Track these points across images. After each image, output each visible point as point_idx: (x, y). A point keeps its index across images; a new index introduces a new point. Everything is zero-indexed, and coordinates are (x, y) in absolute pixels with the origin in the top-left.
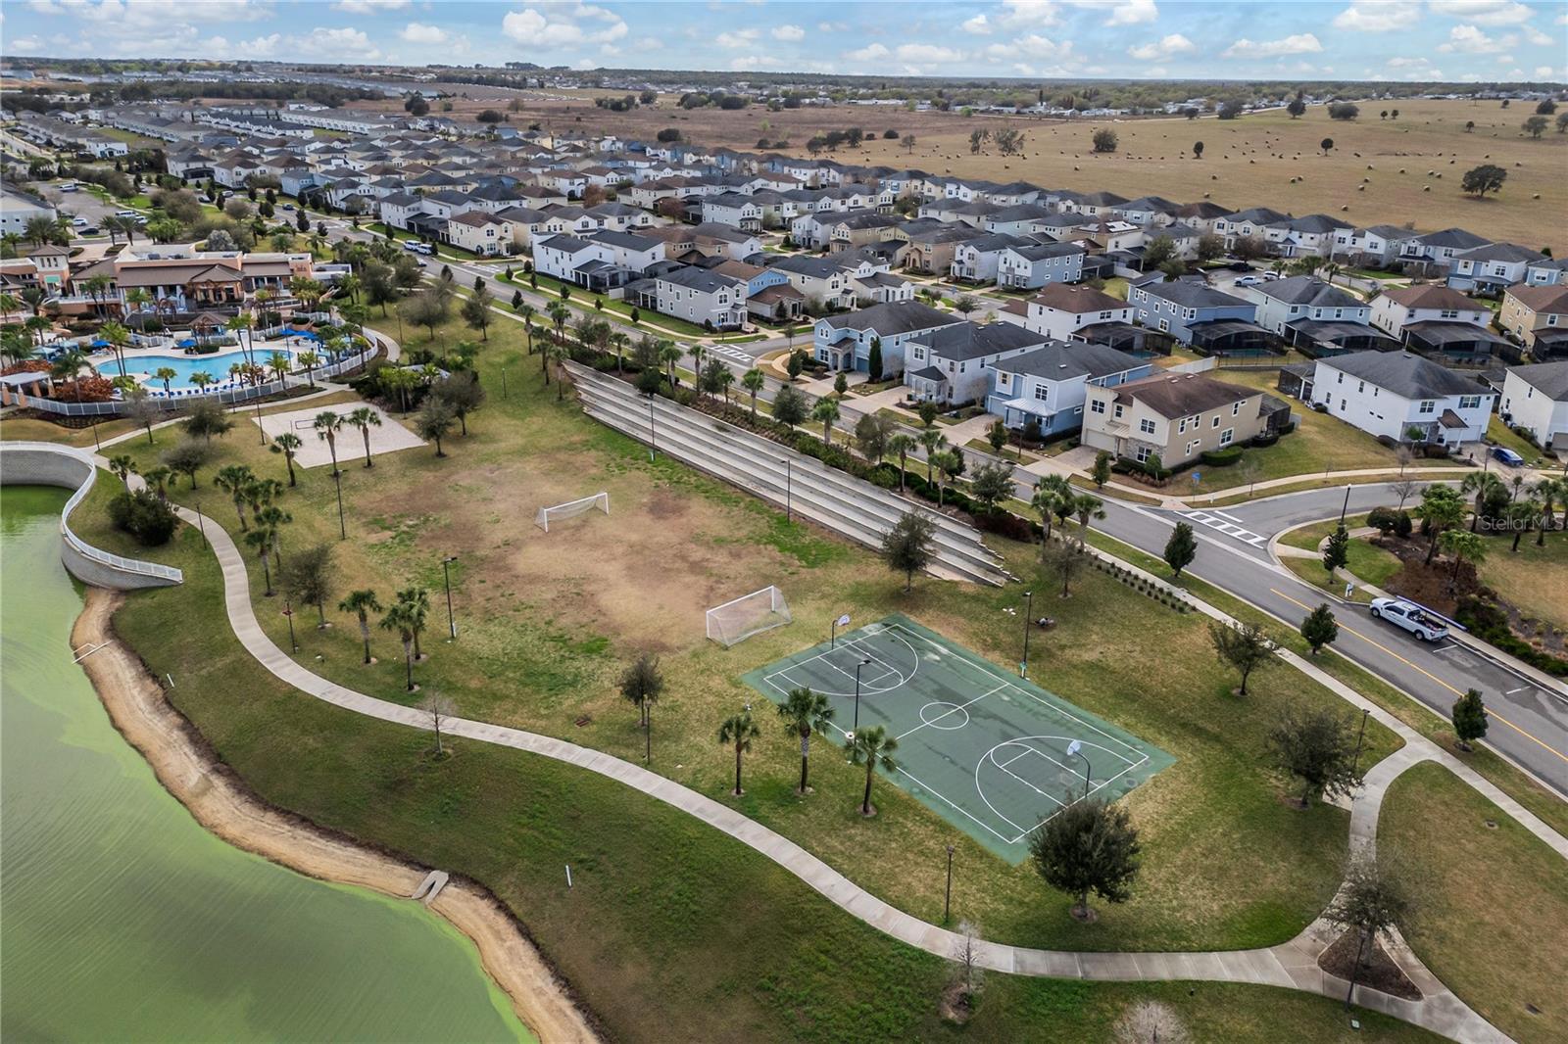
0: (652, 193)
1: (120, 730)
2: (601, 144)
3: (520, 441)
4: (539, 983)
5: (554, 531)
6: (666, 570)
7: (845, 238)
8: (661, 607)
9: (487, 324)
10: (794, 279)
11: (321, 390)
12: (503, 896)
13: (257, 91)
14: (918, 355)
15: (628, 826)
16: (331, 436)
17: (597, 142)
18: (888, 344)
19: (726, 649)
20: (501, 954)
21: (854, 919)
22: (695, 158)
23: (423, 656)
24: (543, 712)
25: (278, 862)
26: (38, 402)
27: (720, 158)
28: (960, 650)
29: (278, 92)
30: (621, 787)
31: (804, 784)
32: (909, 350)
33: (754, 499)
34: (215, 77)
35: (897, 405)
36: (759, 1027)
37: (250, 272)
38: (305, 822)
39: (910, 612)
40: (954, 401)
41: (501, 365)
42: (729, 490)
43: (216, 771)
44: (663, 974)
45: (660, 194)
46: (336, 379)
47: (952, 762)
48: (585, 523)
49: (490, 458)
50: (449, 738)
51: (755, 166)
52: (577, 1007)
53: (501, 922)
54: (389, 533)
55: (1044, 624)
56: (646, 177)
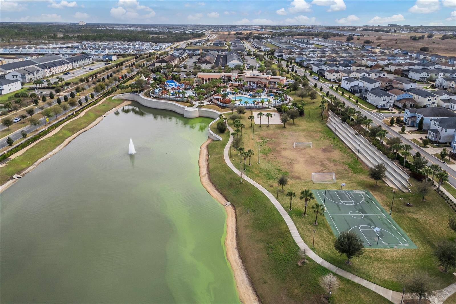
0: (395, 67)
1: (199, 162)
2: (394, 51)
3: (305, 127)
4: (233, 226)
5: (296, 149)
6: (315, 163)
7: (453, 86)
8: (306, 171)
9: (315, 98)
10: (416, 97)
11: (270, 109)
12: (236, 210)
13: (311, 34)
14: (435, 125)
15: (264, 207)
16: (261, 118)
17: (393, 50)
18: (427, 120)
19: (314, 183)
20: (230, 220)
21: (293, 239)
22: (423, 57)
23: (251, 165)
24: (265, 182)
25: (207, 191)
26: (219, 103)
27: (432, 57)
28: (378, 204)
29: (316, 34)
30: (268, 200)
31: (305, 213)
32: (433, 122)
33: (353, 154)
34: (302, 30)
35: (420, 139)
36: (262, 249)
37: (272, 80)
38: (215, 186)
39: (371, 191)
40: (441, 141)
41: (313, 109)
42: (348, 150)
43: (208, 173)
44: (253, 234)
45: (397, 68)
46: (274, 107)
47: (348, 224)
48: (305, 148)
49: (295, 130)
50: (244, 180)
51: (444, 60)
52: (236, 233)
53: (234, 214)
54: (262, 141)
55: (408, 205)
56: (398, 62)
